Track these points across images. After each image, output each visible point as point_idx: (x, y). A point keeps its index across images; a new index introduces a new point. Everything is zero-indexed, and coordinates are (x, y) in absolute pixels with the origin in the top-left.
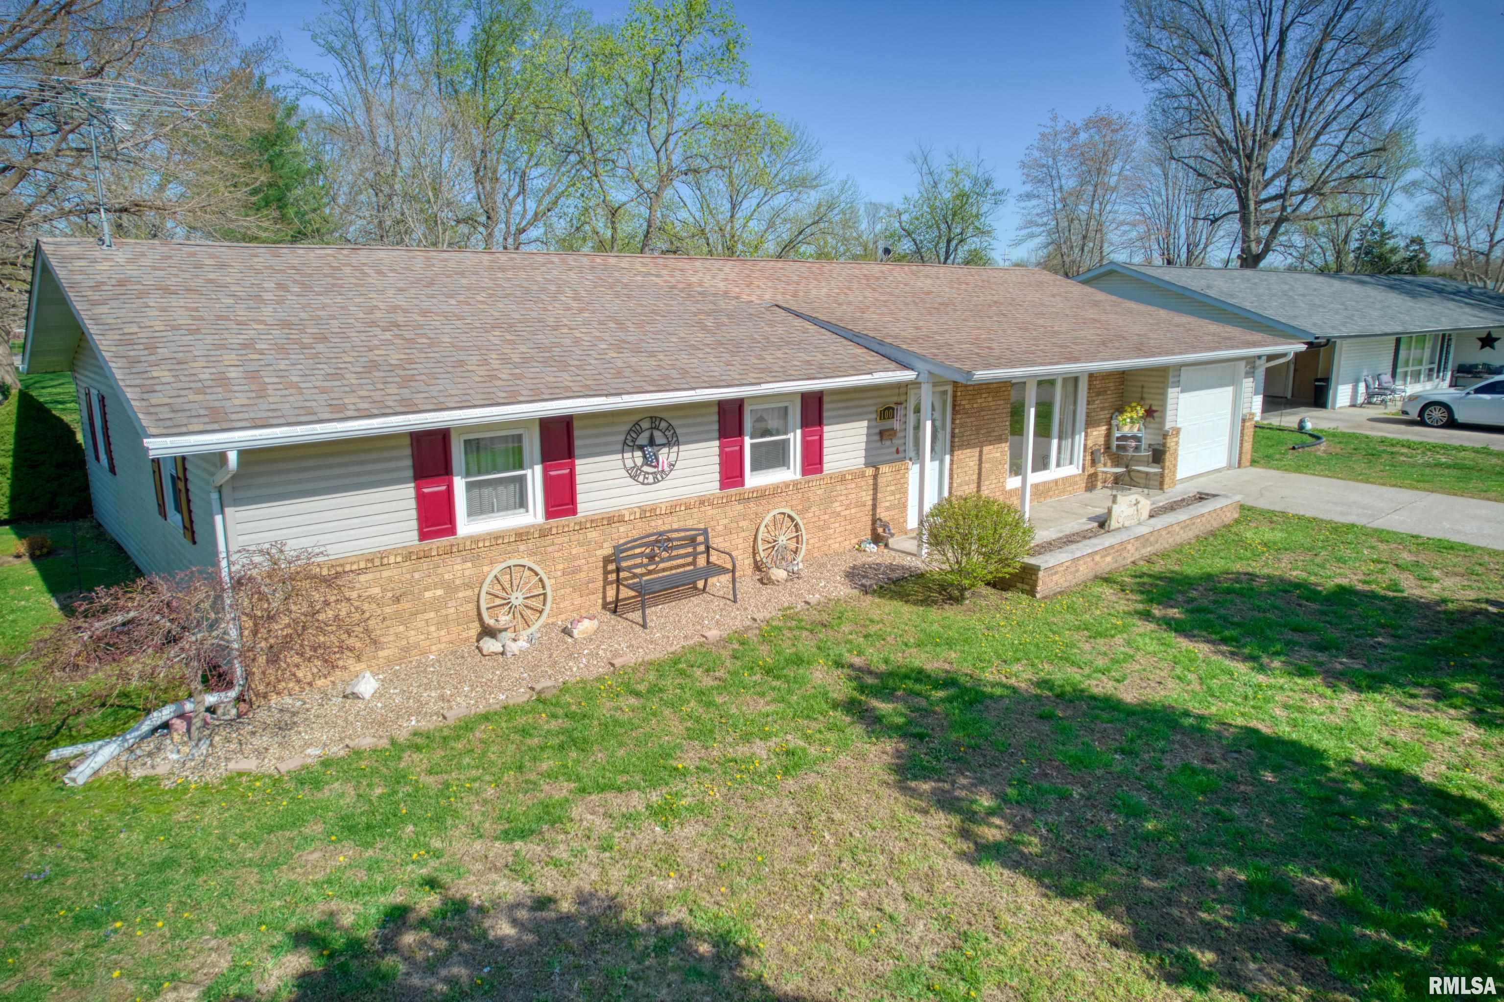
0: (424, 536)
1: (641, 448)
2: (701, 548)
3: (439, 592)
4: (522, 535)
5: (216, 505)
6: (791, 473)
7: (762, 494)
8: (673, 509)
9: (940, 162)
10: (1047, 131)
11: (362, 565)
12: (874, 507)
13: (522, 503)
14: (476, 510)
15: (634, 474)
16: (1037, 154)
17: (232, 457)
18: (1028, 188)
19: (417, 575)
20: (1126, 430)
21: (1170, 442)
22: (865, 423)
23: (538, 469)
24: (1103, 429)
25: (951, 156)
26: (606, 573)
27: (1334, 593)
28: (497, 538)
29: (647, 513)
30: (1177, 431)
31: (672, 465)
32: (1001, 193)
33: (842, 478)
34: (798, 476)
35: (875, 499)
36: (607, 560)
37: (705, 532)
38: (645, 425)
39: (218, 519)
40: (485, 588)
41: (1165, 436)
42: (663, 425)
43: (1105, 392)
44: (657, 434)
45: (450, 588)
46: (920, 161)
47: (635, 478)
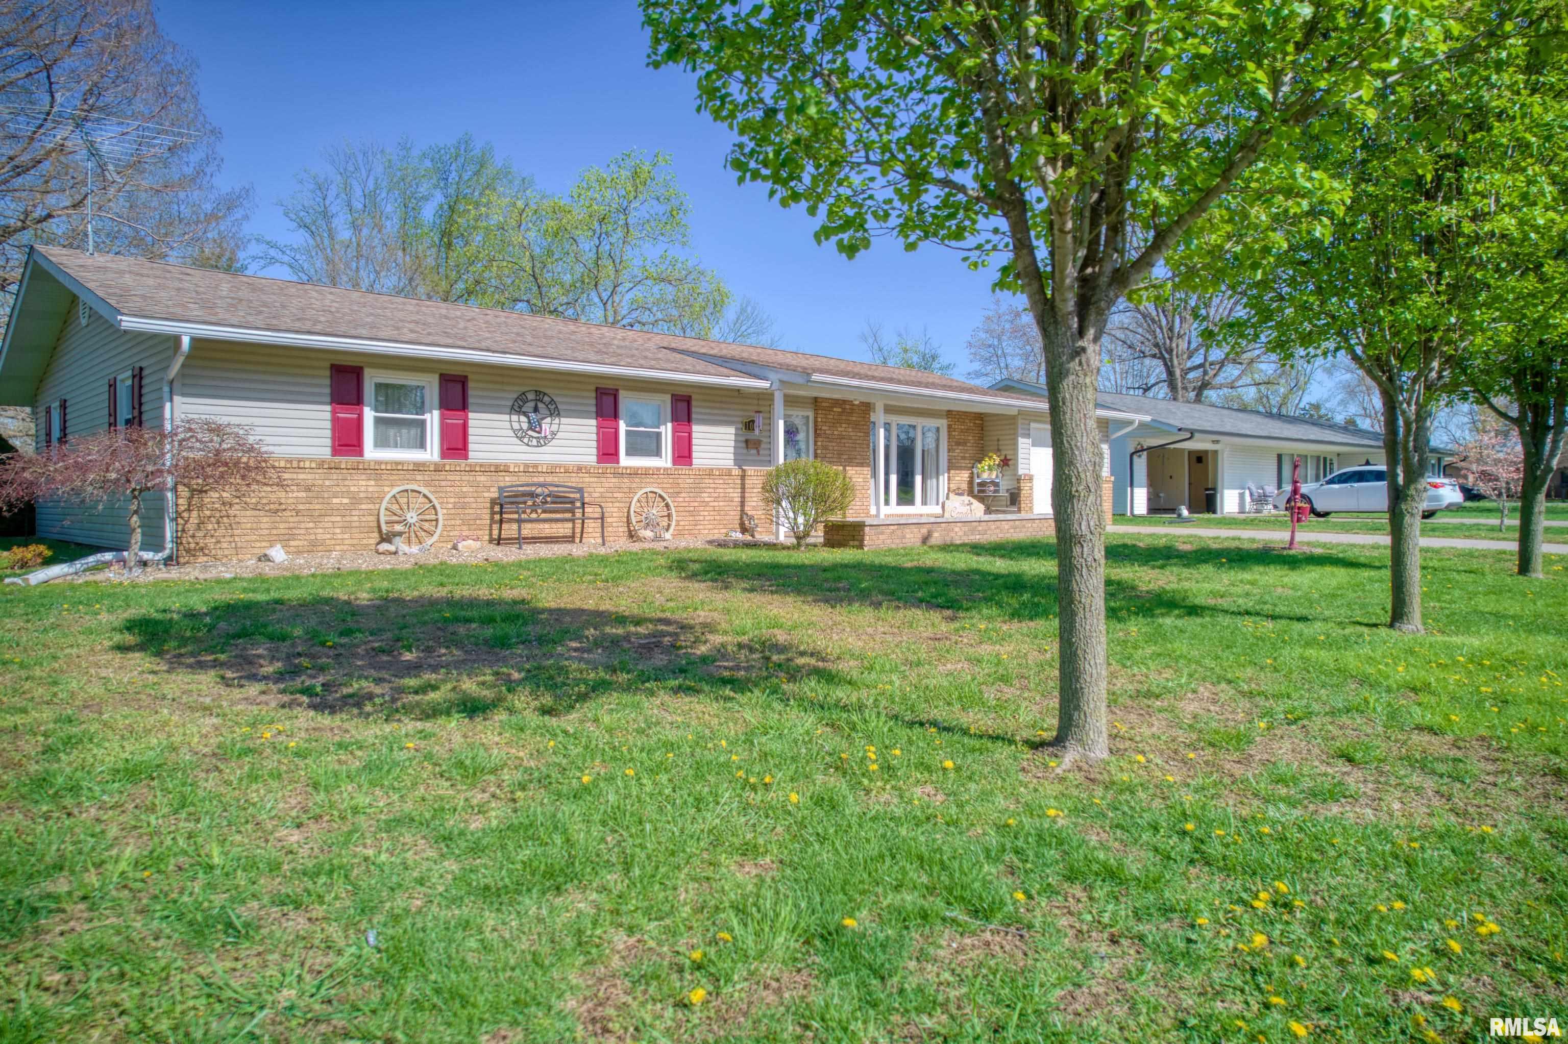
0: (335, 452)
1: (525, 414)
2: (578, 504)
3: (346, 501)
4: (419, 467)
5: (166, 395)
6: (665, 461)
7: (635, 473)
8: (553, 470)
9: (889, 340)
10: (991, 314)
11: (282, 464)
12: (743, 504)
13: (422, 445)
14: (381, 442)
15: (520, 435)
16: (983, 335)
17: (186, 341)
19: (327, 483)
20: (985, 476)
21: (1025, 486)
22: (732, 430)
23: (436, 413)
24: (965, 475)
25: (900, 335)
26: (493, 513)
28: (397, 467)
29: (530, 469)
30: (1031, 478)
31: (554, 434)
33: (710, 473)
34: (669, 464)
35: (743, 497)
36: (493, 502)
37: (580, 490)
38: (531, 396)
39: (168, 405)
40: (384, 505)
41: (1019, 480)
42: (546, 399)
43: (964, 443)
44: (540, 405)
45: (356, 500)
46: (871, 341)
47: (520, 439)
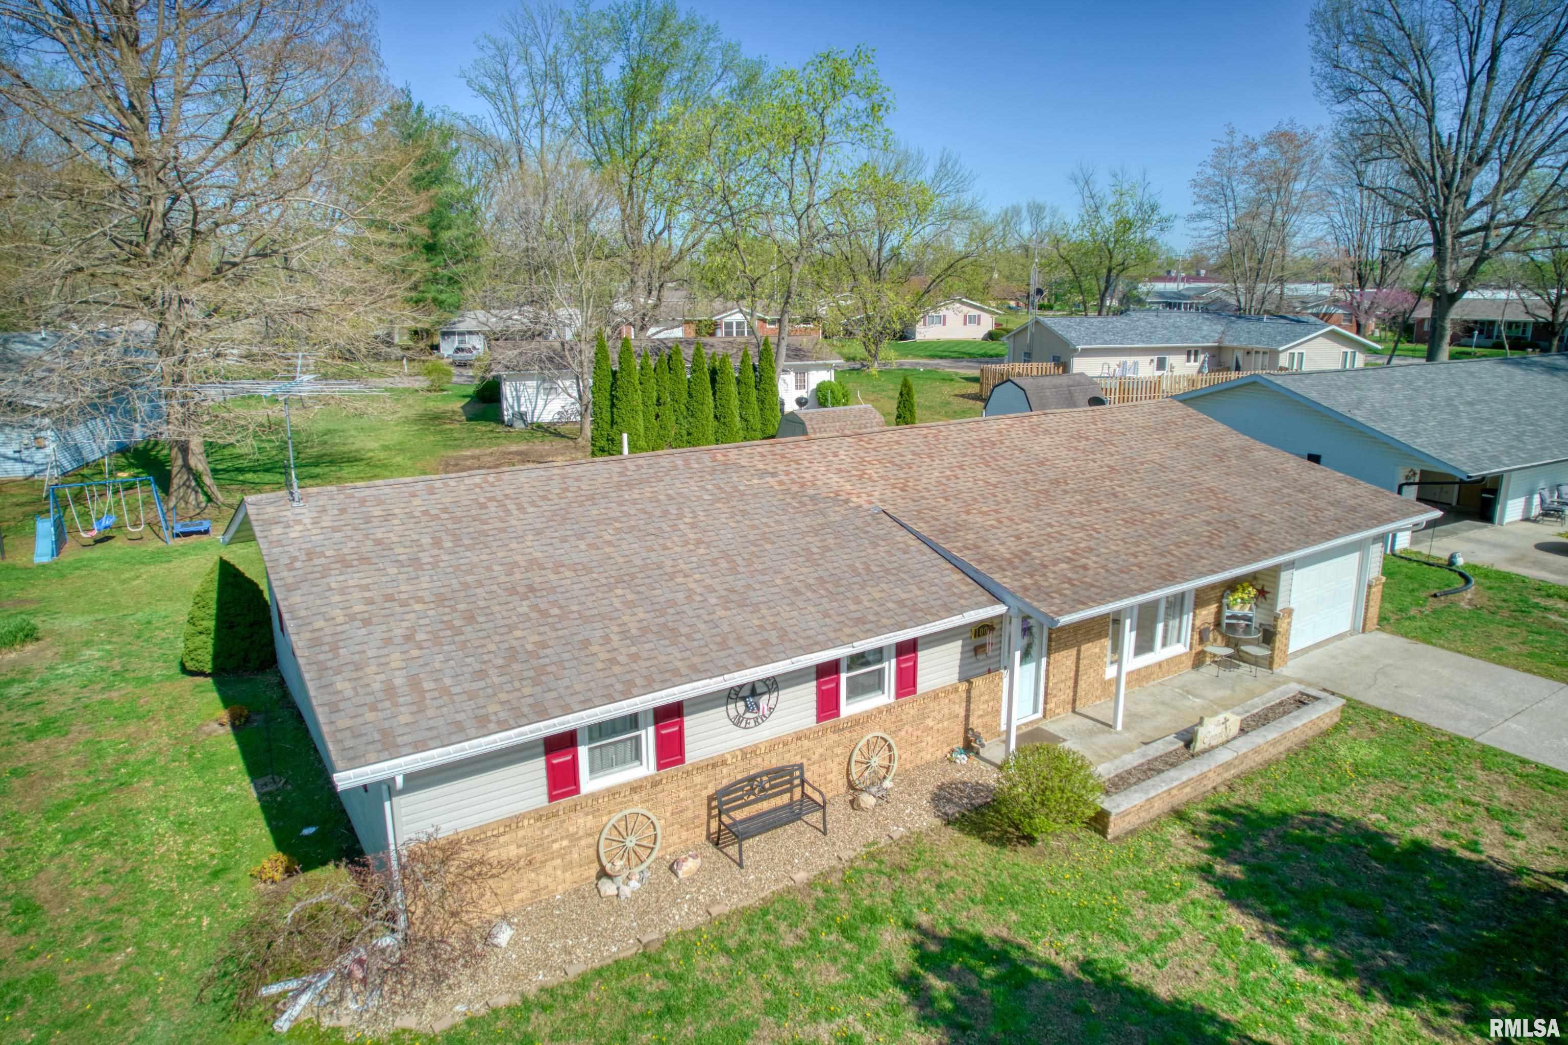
0: (552, 798)
1: (744, 699)
2: (797, 782)
3: (565, 843)
4: (635, 788)
5: (385, 794)
6: (886, 697)
7: (857, 722)
8: (772, 746)
9: (1103, 185)
10: (1222, 146)
11: (502, 830)
12: (967, 717)
13: (637, 756)
14: (597, 769)
15: (737, 722)
16: (1210, 171)
17: (401, 781)
18: (1200, 207)
19: (546, 832)
20: (1237, 610)
21: (1282, 626)
22: (960, 643)
23: (651, 730)
24: (1213, 608)
25: (1115, 176)
26: (710, 808)
27: (1406, 853)
28: (613, 792)
29: (746, 753)
30: (1289, 612)
31: (771, 710)
32: (1167, 220)
33: (935, 695)
34: (892, 699)
35: (968, 710)
36: (710, 799)
37: (801, 767)
39: (387, 804)
40: (604, 836)
41: (1276, 618)
44: (758, 684)
45: (574, 838)
46: (1082, 184)
47: (737, 724)
